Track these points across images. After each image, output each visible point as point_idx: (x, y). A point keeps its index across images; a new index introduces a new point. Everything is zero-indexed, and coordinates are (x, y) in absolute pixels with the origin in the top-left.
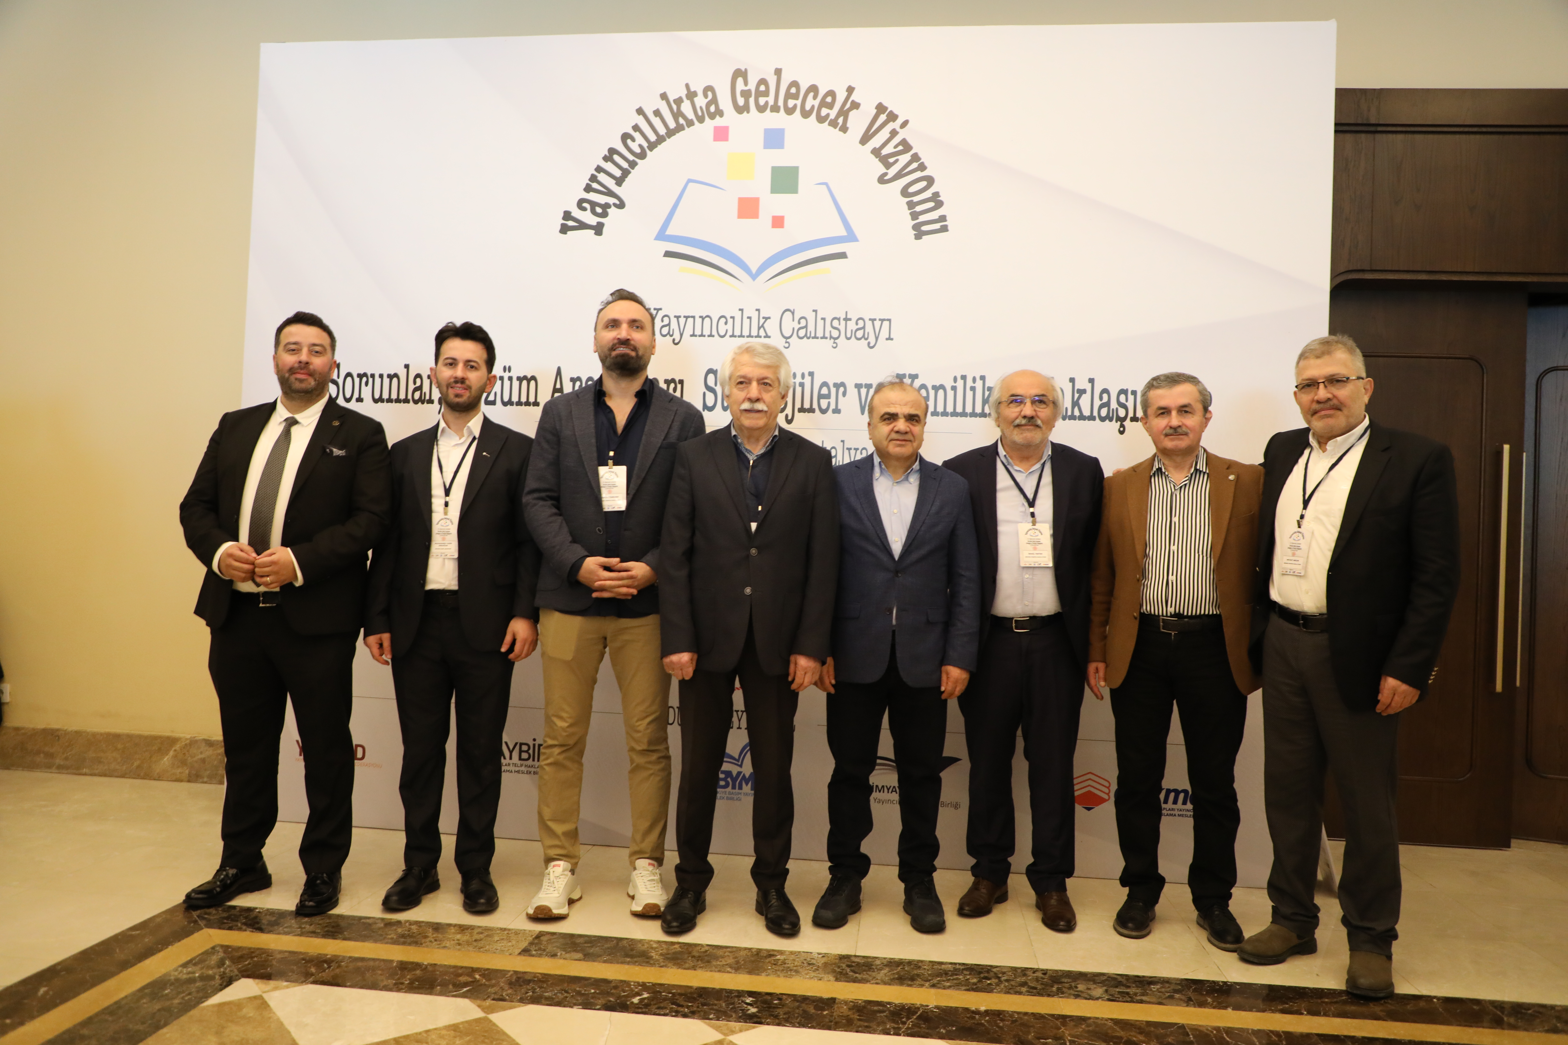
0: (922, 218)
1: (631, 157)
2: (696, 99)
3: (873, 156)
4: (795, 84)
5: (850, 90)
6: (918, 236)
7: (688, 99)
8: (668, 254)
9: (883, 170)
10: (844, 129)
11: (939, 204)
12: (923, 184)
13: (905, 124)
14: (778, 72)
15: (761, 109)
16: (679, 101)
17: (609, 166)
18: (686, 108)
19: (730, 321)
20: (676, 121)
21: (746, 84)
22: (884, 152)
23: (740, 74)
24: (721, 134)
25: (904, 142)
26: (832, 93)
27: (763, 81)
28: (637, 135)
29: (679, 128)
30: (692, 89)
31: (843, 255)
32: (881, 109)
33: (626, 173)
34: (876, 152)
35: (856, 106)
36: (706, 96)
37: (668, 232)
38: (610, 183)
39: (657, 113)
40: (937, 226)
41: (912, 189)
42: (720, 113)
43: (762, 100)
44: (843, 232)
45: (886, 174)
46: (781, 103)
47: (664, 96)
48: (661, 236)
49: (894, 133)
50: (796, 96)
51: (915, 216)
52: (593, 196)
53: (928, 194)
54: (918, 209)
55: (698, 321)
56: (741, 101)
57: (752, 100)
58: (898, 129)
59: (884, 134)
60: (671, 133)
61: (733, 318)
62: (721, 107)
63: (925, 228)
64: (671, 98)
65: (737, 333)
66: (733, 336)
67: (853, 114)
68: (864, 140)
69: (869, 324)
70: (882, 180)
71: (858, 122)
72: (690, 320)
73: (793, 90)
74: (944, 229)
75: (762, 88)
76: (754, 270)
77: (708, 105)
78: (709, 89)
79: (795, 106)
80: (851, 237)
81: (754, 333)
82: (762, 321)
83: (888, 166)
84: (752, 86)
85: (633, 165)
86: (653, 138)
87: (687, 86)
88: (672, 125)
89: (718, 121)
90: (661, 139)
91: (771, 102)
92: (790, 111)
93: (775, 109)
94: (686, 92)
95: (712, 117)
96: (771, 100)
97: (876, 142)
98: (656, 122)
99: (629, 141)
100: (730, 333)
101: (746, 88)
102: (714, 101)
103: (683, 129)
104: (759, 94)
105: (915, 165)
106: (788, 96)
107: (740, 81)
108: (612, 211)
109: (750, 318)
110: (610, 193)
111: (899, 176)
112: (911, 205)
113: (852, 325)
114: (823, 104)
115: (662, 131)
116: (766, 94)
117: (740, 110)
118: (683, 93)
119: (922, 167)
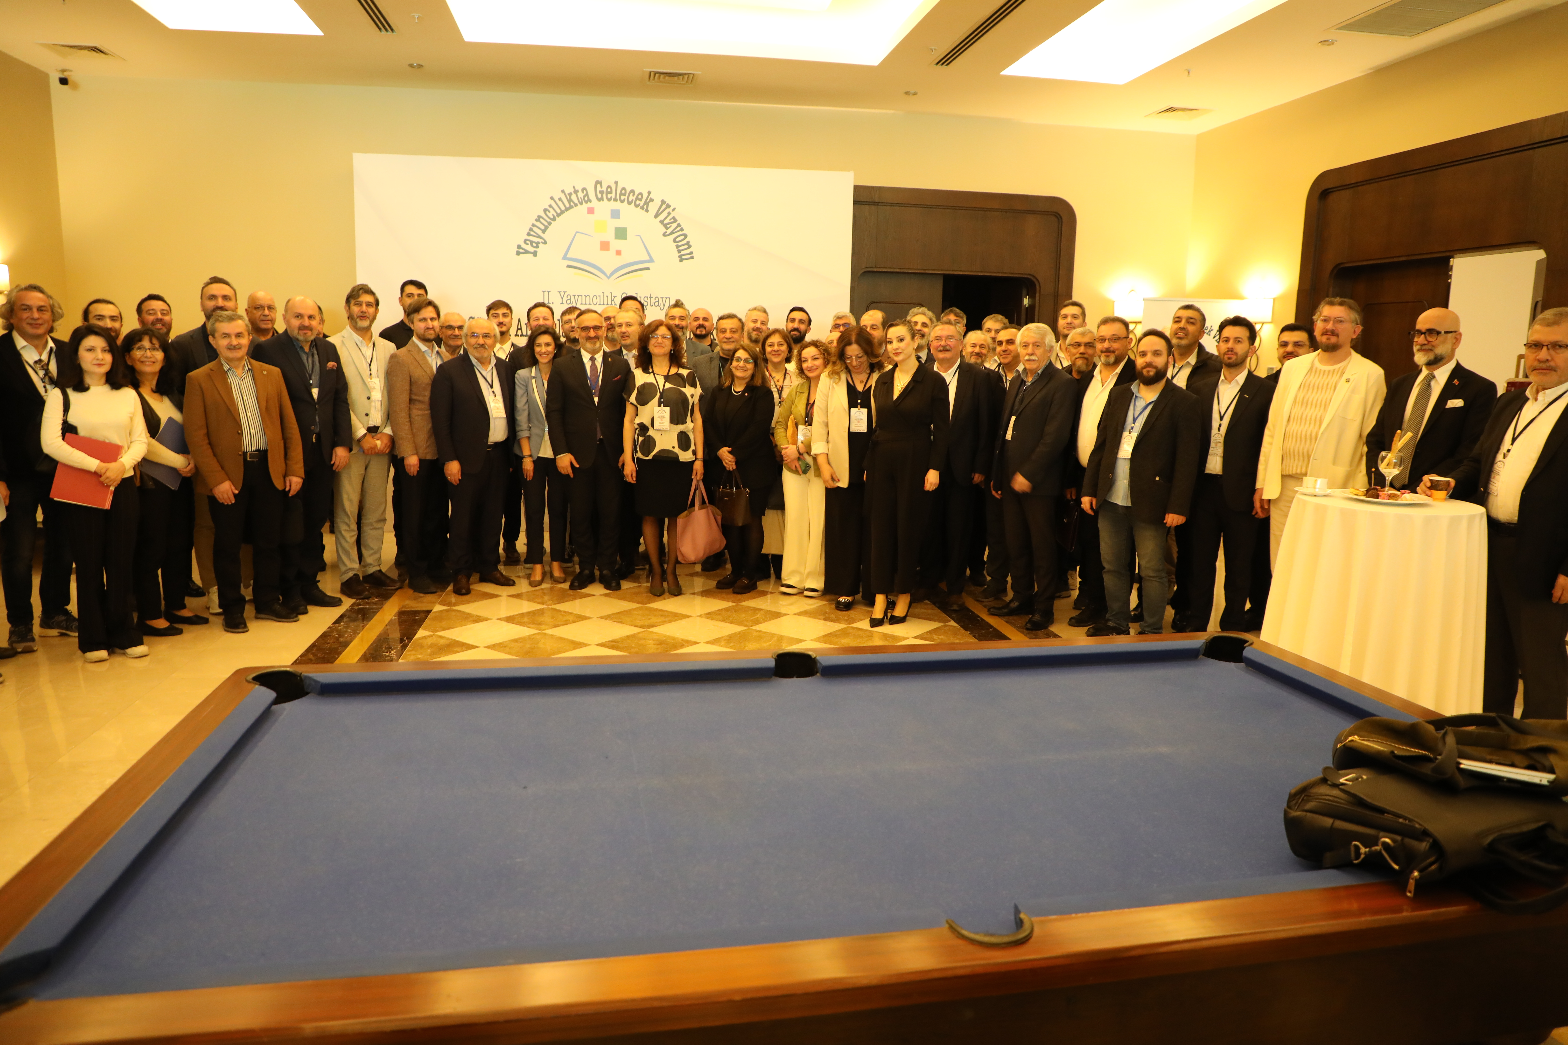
0: (683, 253)
1: (549, 220)
2: (578, 194)
3: (660, 224)
4: (624, 189)
5: (649, 193)
6: (681, 261)
7: (574, 192)
8: (568, 266)
9: (665, 230)
10: (647, 211)
11: (690, 247)
12: (682, 237)
13: (674, 210)
14: (616, 183)
15: (609, 200)
16: (570, 194)
17: (538, 224)
18: (574, 197)
19: (599, 298)
20: (570, 203)
21: (601, 187)
22: (665, 222)
23: (598, 183)
24: (591, 211)
25: (674, 218)
26: (641, 194)
27: (609, 187)
28: (551, 210)
29: (571, 207)
30: (576, 189)
31: (648, 269)
32: (663, 202)
33: (546, 228)
34: (662, 222)
35: (652, 200)
36: (583, 192)
37: (568, 256)
38: (540, 232)
39: (560, 199)
40: (689, 256)
41: (678, 239)
42: (591, 201)
43: (609, 196)
44: (648, 258)
45: (666, 232)
46: (618, 197)
47: (563, 191)
48: (565, 258)
49: (669, 214)
50: (625, 195)
51: (679, 251)
52: (531, 238)
53: (685, 242)
54: (681, 248)
55: (584, 297)
56: (599, 196)
57: (604, 195)
58: (671, 212)
59: (665, 214)
60: (567, 209)
61: (600, 296)
62: (590, 198)
63: (683, 257)
64: (567, 193)
65: (602, 303)
66: (600, 304)
67: (651, 204)
68: (656, 216)
69: (660, 300)
70: (664, 235)
71: (653, 207)
72: (580, 297)
73: (623, 192)
74: (692, 258)
75: (609, 190)
76: (608, 274)
77: (584, 197)
78: (584, 189)
79: (624, 199)
80: (651, 260)
81: (610, 303)
82: (613, 298)
83: (667, 228)
84: (604, 189)
85: (550, 224)
86: (559, 211)
87: (574, 187)
88: (568, 205)
89: (589, 205)
90: (562, 212)
91: (613, 197)
92: (622, 201)
93: (615, 200)
94: (573, 190)
95: (586, 202)
96: (613, 195)
97: (661, 217)
98: (560, 203)
99: (547, 212)
100: (598, 303)
101: (602, 190)
102: (587, 195)
103: (573, 207)
104: (607, 193)
105: (679, 229)
106: (621, 194)
107: (599, 186)
108: (541, 245)
109: (607, 296)
110: (539, 237)
111: (672, 233)
112: (678, 247)
113: (653, 300)
114: (637, 199)
115: (563, 208)
116: (611, 192)
117: (600, 200)
118: (572, 190)
119: (682, 230)
